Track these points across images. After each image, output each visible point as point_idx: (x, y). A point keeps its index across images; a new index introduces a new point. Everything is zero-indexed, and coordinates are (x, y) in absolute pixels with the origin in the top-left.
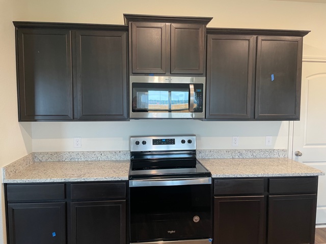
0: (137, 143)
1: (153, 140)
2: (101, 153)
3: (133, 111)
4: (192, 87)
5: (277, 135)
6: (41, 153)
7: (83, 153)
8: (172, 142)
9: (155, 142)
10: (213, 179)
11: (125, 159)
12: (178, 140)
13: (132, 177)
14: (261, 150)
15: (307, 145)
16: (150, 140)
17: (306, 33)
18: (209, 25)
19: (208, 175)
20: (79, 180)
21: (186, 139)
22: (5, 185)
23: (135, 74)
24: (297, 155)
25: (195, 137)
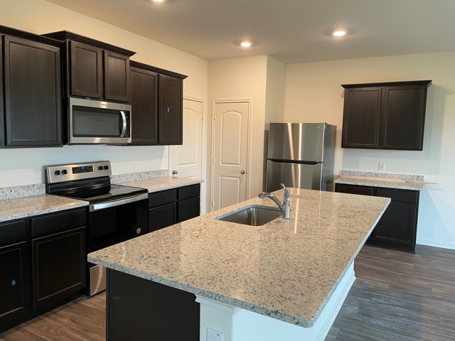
0: (57, 173)
1: (73, 168)
2: (11, 189)
3: (74, 136)
8: (90, 169)
9: (75, 170)
10: (149, 194)
11: (40, 194)
12: (95, 167)
13: (91, 202)
15: (179, 164)
16: (69, 170)
17: (185, 77)
19: (146, 191)
20: (43, 213)
21: (103, 166)
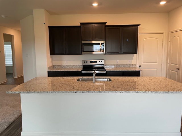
0: (85, 62)
2: (73, 65)
3: (83, 52)
4: (101, 44)
5: (132, 60)
6: (55, 65)
7: (68, 65)
8: (96, 62)
10: (106, 71)
12: (98, 61)
13: (82, 70)
14: (126, 65)
15: (143, 63)
16: (89, 61)
18: (107, 24)
21: (101, 61)
22: (48, 72)
23: (83, 40)
24: (140, 66)
25: (103, 60)
